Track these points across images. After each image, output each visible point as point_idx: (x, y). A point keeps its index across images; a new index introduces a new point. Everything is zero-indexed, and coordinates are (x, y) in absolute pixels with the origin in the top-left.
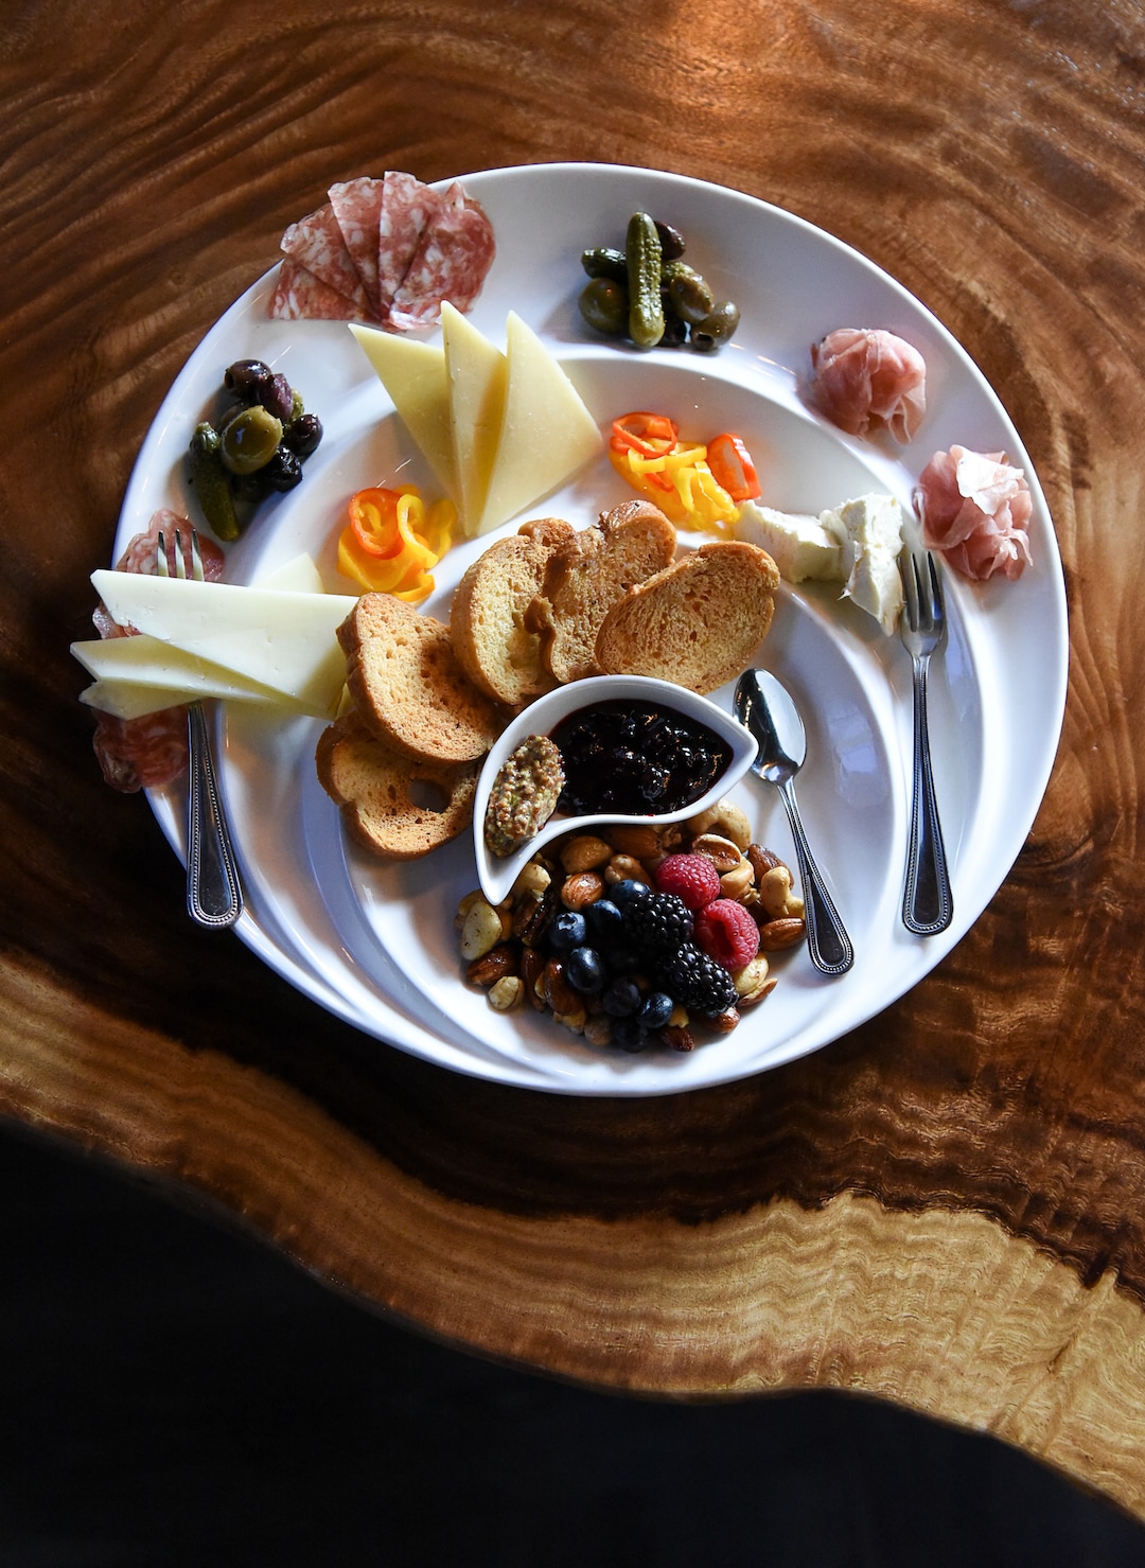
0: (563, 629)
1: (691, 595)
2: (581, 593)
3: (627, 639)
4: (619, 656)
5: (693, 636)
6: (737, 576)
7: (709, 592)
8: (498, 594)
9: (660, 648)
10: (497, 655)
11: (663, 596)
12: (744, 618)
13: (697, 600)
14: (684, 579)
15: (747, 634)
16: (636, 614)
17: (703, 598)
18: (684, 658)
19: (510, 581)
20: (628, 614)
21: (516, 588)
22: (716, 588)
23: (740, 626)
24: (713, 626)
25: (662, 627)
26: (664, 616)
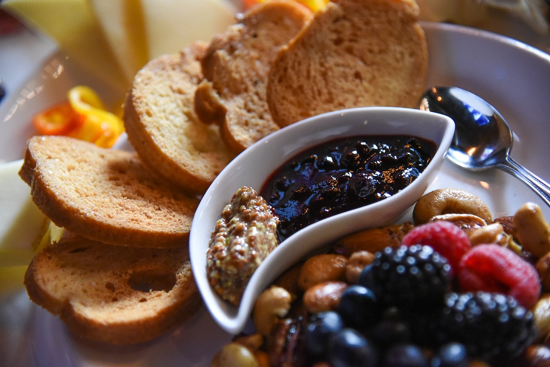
0: (233, 107)
1: (338, 42)
2: (238, 72)
3: (295, 93)
4: (294, 110)
5: (358, 75)
6: (375, 12)
7: (354, 35)
8: (161, 96)
9: (330, 93)
10: (177, 142)
11: (312, 46)
12: (398, 49)
13: (346, 44)
14: (325, 27)
15: (408, 61)
16: (293, 68)
17: (351, 41)
18: (357, 97)
19: (171, 88)
20: (286, 70)
21: (180, 92)
22: (360, 29)
23: (398, 56)
24: (373, 64)
25: (324, 75)
26: (322, 65)
